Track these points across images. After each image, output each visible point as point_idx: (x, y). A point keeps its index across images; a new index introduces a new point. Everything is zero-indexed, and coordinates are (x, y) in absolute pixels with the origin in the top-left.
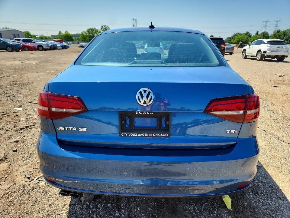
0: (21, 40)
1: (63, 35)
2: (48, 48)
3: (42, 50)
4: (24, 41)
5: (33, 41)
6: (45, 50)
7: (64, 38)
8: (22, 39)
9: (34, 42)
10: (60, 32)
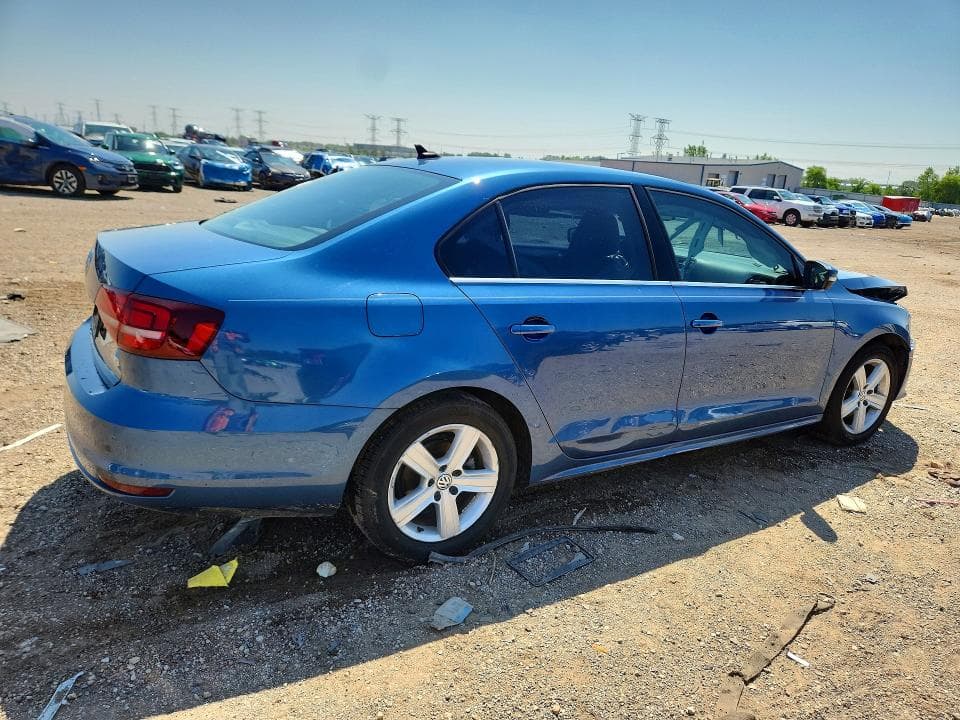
0: (748, 192)
1: (937, 183)
2: (815, 219)
3: (794, 225)
4: (754, 195)
5: (775, 197)
6: (807, 224)
7: (938, 191)
8: (750, 188)
9: (780, 200)
10: (929, 172)
